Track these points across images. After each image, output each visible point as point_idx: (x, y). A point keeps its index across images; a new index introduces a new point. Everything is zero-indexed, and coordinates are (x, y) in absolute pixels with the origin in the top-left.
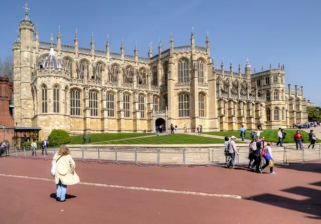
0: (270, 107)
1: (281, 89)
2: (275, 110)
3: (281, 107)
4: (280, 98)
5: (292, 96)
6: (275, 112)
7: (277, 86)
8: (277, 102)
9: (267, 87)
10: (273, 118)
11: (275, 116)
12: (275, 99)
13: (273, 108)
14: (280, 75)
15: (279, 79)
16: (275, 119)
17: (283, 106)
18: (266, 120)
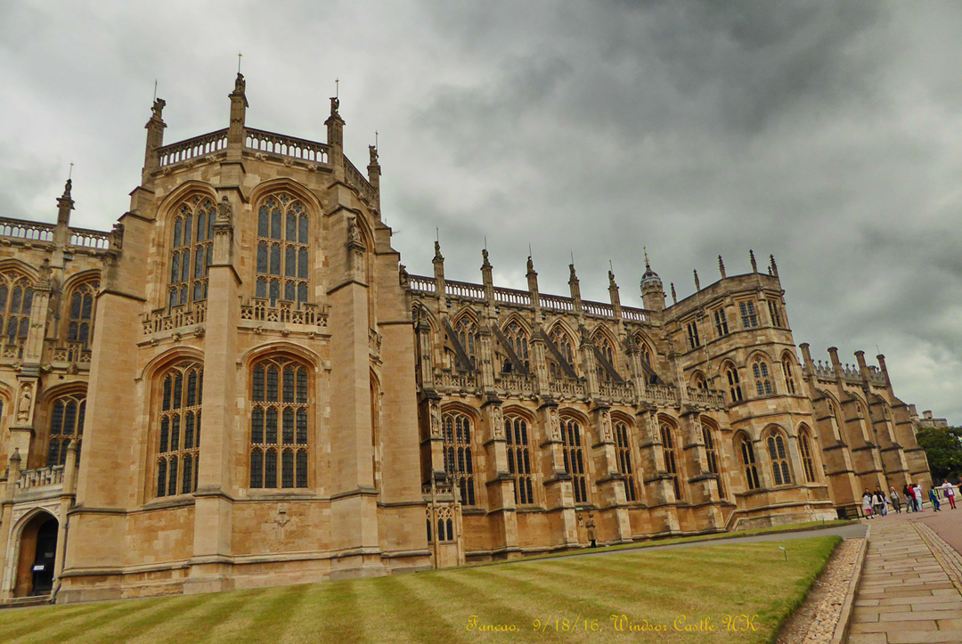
0: (746, 428)
1: (778, 349)
2: (771, 441)
3: (791, 426)
4: (782, 389)
5: (851, 389)
6: (771, 449)
7: (760, 339)
8: (771, 405)
9: (724, 347)
10: (767, 478)
11: (775, 466)
12: (760, 392)
13: (757, 430)
14: (762, 295)
15: (763, 309)
16: (778, 481)
17: (802, 420)
18: (743, 488)
